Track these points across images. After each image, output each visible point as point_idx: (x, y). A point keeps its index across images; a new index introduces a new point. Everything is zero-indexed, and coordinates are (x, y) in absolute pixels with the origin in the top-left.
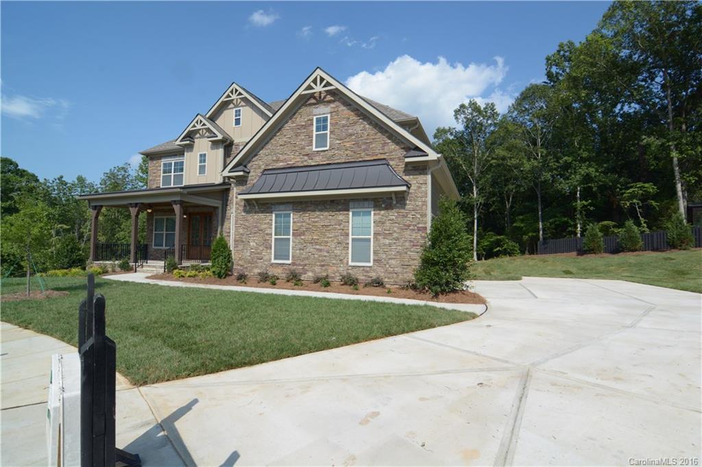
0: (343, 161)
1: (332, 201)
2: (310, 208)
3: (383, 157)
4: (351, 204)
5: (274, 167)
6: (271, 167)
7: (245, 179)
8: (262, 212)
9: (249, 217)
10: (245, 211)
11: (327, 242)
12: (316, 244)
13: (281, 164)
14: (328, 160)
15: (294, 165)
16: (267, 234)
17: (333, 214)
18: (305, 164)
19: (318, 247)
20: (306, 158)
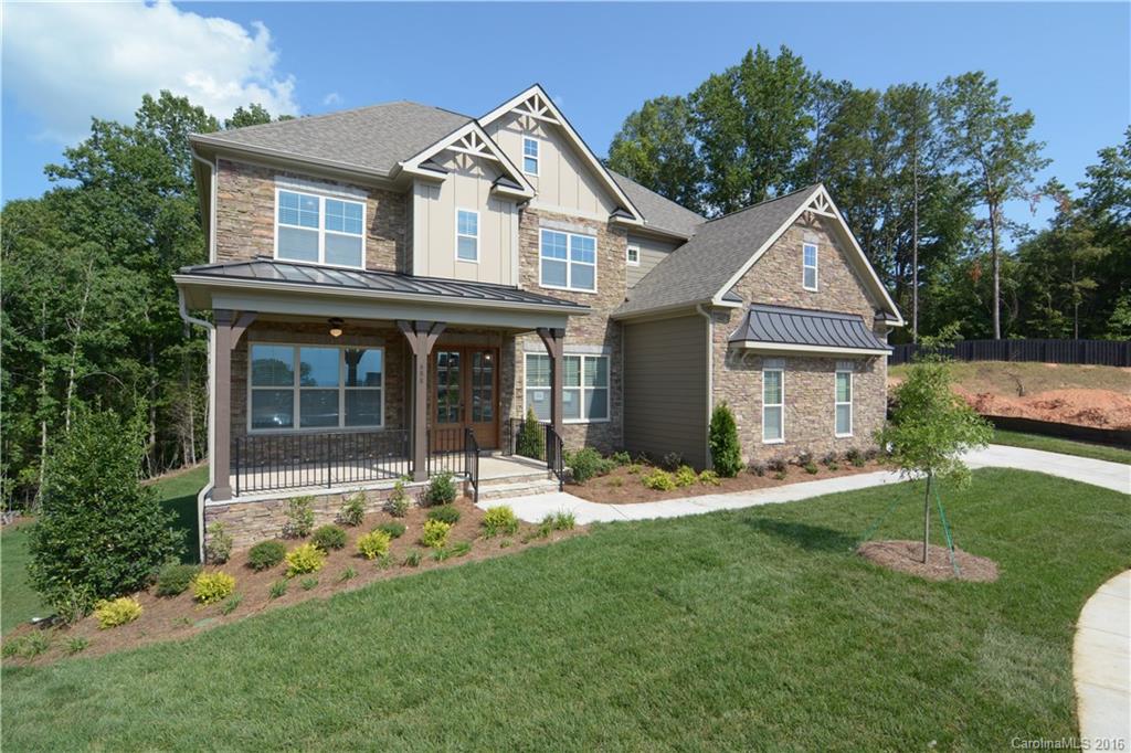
0: (829, 310)
1: (822, 359)
2: (802, 366)
3: (860, 312)
4: (838, 364)
5: (764, 302)
6: (759, 302)
7: (727, 313)
8: (750, 368)
9: (733, 375)
10: (728, 365)
11: (817, 410)
12: (809, 414)
13: (771, 300)
14: (817, 304)
15: (786, 304)
16: (756, 402)
17: (822, 375)
18: (798, 305)
19: (810, 417)
20: (797, 297)
